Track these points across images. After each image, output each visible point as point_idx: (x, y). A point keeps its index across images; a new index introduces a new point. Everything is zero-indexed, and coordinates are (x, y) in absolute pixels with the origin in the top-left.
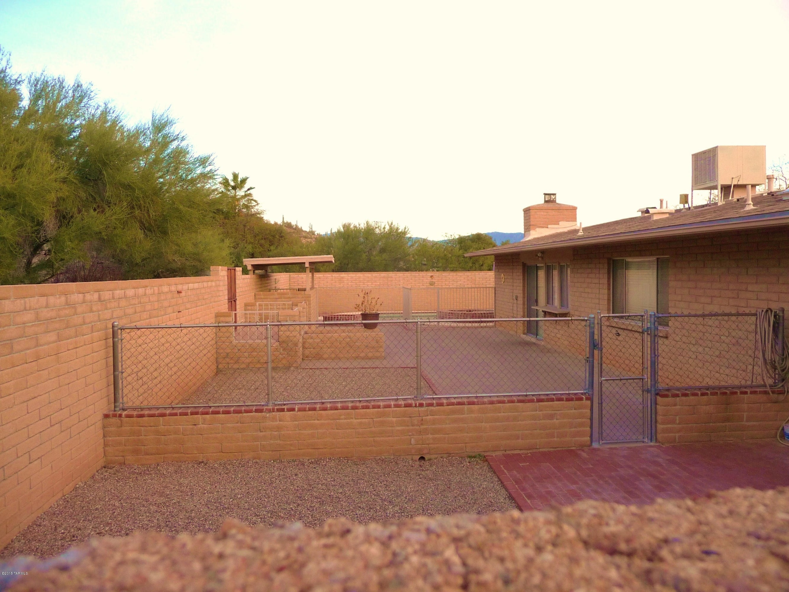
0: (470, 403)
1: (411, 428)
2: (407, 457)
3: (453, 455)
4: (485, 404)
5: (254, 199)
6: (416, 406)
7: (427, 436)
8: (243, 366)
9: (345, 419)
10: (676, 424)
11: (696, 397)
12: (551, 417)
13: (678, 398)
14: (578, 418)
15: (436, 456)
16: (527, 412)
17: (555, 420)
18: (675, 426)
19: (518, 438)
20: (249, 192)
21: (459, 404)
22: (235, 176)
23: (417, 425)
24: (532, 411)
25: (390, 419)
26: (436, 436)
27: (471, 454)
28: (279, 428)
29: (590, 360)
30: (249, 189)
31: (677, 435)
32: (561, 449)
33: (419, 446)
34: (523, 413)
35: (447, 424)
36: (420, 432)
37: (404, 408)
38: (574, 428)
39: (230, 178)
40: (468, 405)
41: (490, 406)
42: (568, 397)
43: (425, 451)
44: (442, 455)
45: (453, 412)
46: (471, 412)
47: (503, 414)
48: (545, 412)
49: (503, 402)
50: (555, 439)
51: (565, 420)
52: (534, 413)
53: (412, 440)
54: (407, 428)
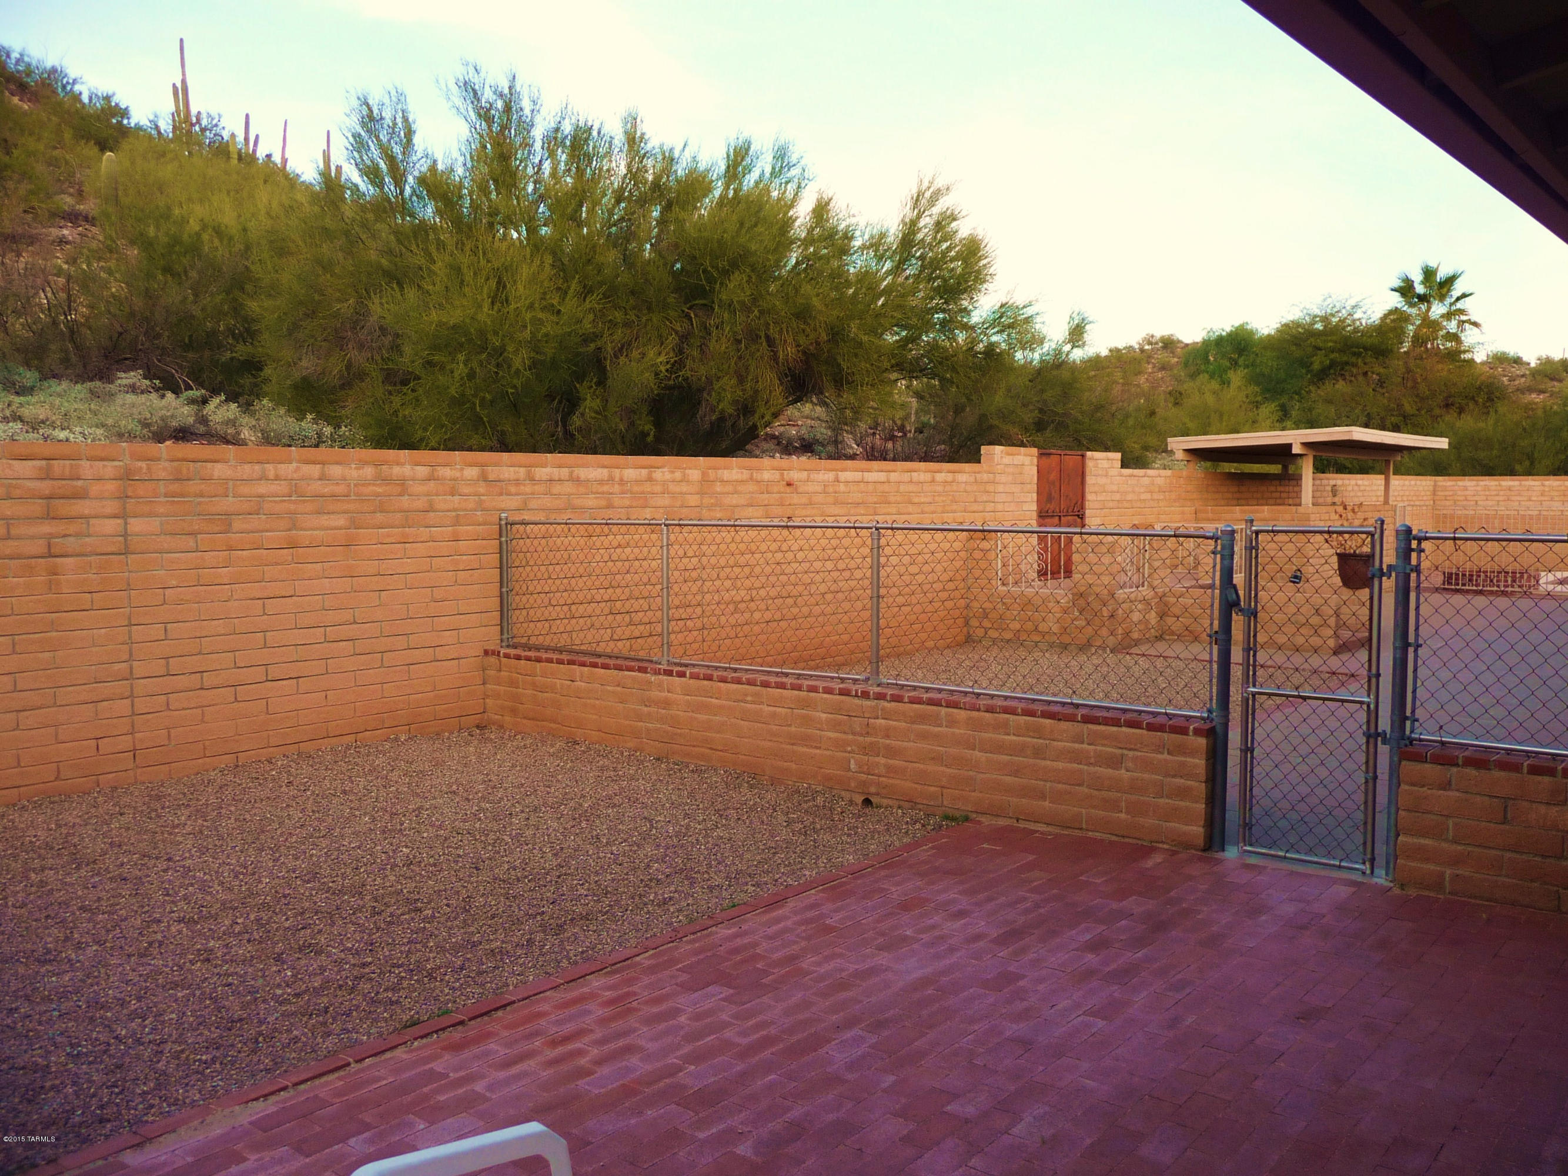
0: (950, 705)
1: (851, 737)
2: (843, 793)
3: (921, 807)
4: (979, 710)
5: (1473, 319)
6: (857, 696)
7: (877, 759)
8: (1008, 635)
9: (753, 702)
10: (1446, 840)
11: (1514, 775)
12: (1115, 762)
13: (1454, 770)
14: (1174, 776)
15: (890, 802)
16: (1061, 741)
17: (1123, 771)
18: (1444, 845)
19: (1043, 797)
20: (1459, 305)
21: (932, 702)
22: (1429, 274)
23: (861, 735)
24: (1073, 742)
25: (818, 714)
26: (891, 762)
27: (950, 812)
28: (667, 704)
29: (1223, 637)
30: (1458, 299)
31: (1448, 872)
32: (1134, 841)
33: (864, 777)
34: (1055, 743)
35: (910, 741)
36: (865, 750)
37: (838, 697)
38: (1168, 797)
39: (1417, 277)
40: (947, 707)
41: (987, 715)
42: (1152, 720)
43: (873, 790)
44: (902, 803)
45: (922, 718)
46: (952, 723)
47: (1015, 738)
48: (1099, 748)
49: (1012, 711)
50: (1123, 816)
51: (1146, 776)
52: (1077, 746)
53: (852, 762)
54: (843, 736)
